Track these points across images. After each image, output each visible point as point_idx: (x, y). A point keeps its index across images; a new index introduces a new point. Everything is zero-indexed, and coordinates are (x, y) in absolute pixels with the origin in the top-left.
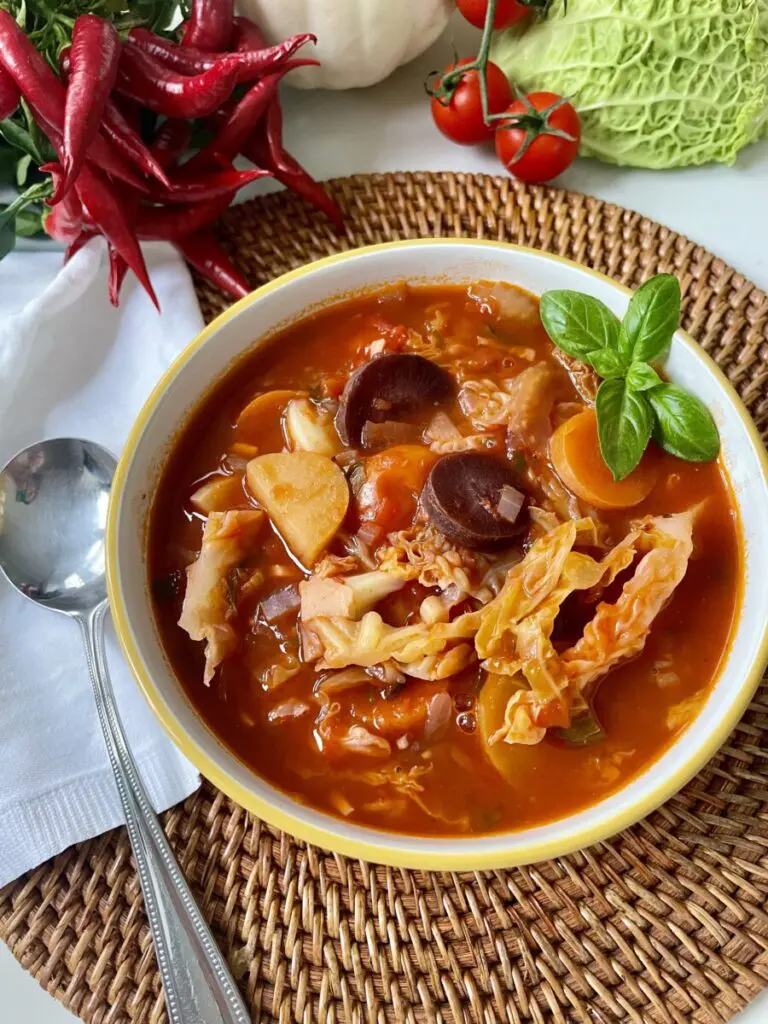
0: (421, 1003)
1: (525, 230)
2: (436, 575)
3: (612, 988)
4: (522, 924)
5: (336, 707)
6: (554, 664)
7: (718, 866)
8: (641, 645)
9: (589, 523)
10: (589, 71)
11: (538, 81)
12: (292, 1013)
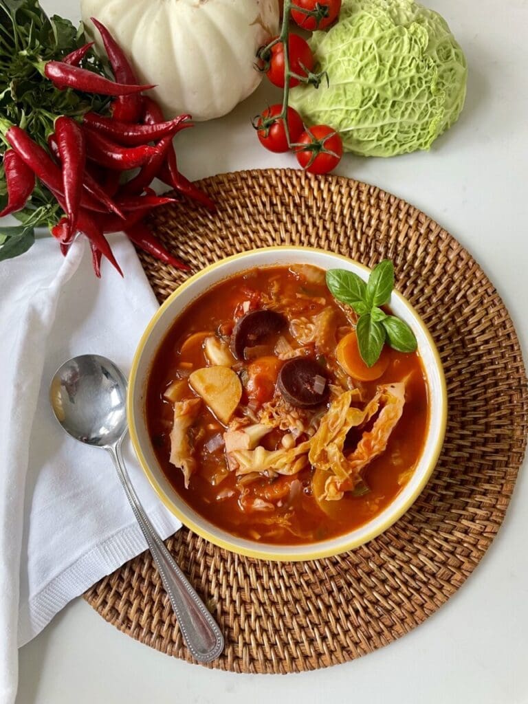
0: (298, 613)
1: (317, 204)
2: (287, 424)
3: (386, 597)
4: (343, 573)
5: (247, 491)
6: (345, 464)
7: (432, 536)
8: (384, 449)
9: (357, 391)
10: (344, 112)
11: (317, 114)
12: (240, 625)
